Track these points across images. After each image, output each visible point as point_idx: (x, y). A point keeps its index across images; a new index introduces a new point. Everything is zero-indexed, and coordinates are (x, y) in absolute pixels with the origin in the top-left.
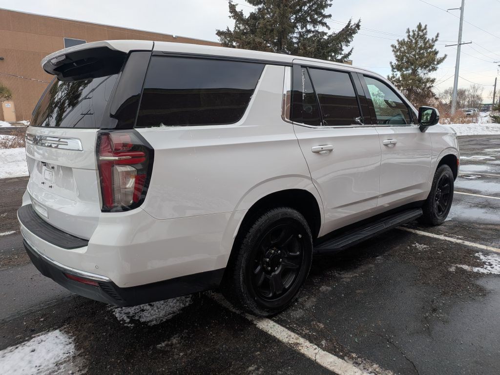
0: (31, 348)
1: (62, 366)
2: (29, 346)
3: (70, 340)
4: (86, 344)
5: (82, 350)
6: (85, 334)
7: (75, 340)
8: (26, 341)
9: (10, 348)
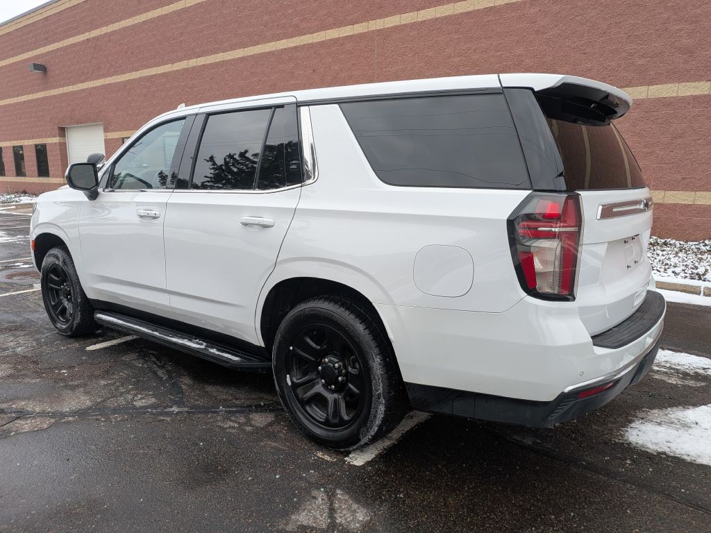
0: (669, 444)
1: (658, 421)
2: (669, 447)
3: (629, 429)
4: (620, 419)
5: (630, 418)
6: (610, 425)
7: (624, 427)
8: (666, 455)
9: (688, 459)
